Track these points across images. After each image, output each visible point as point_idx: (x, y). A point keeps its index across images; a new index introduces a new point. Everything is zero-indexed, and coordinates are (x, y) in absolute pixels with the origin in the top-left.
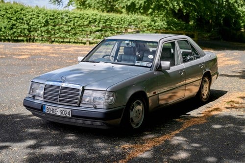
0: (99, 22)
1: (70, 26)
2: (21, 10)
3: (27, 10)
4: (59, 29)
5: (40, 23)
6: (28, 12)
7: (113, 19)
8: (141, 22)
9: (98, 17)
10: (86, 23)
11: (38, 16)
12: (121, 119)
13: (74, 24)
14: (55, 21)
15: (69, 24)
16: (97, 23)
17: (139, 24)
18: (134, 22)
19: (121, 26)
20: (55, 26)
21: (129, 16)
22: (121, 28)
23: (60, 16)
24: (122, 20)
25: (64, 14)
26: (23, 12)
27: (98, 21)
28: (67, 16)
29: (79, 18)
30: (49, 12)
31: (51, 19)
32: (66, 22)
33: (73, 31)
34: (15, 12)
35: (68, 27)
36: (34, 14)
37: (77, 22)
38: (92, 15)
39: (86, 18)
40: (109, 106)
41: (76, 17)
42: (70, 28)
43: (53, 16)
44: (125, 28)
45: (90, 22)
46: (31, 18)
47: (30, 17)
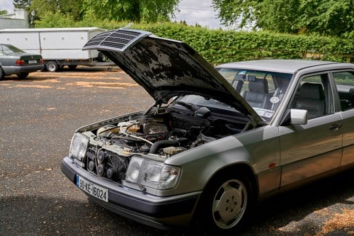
0: (270, 45)
1: (235, 49)
2: (180, 30)
3: (187, 31)
4: (221, 53)
5: (200, 46)
6: (187, 33)
7: (287, 41)
8: (324, 45)
9: (269, 38)
10: (253, 46)
11: (198, 38)
12: (190, 215)
13: (239, 47)
14: (217, 44)
15: (234, 47)
16: (267, 46)
17: (321, 47)
18: (314, 44)
19: (297, 49)
20: (217, 50)
21: (309, 37)
22: (298, 51)
23: (224, 37)
24: (299, 42)
25: (228, 36)
26: (182, 33)
27: (268, 43)
28: (231, 37)
29: (246, 39)
30: (210, 33)
31: (212, 41)
32: (231, 45)
33: (238, 56)
34: (173, 34)
35: (232, 51)
36: (194, 36)
37: (243, 45)
38: (262, 36)
39: (254, 39)
40: (167, 192)
41: (242, 39)
42: (234, 52)
43: (215, 37)
44: (302, 52)
45: (259, 44)
46: (191, 40)
47: (189, 38)
